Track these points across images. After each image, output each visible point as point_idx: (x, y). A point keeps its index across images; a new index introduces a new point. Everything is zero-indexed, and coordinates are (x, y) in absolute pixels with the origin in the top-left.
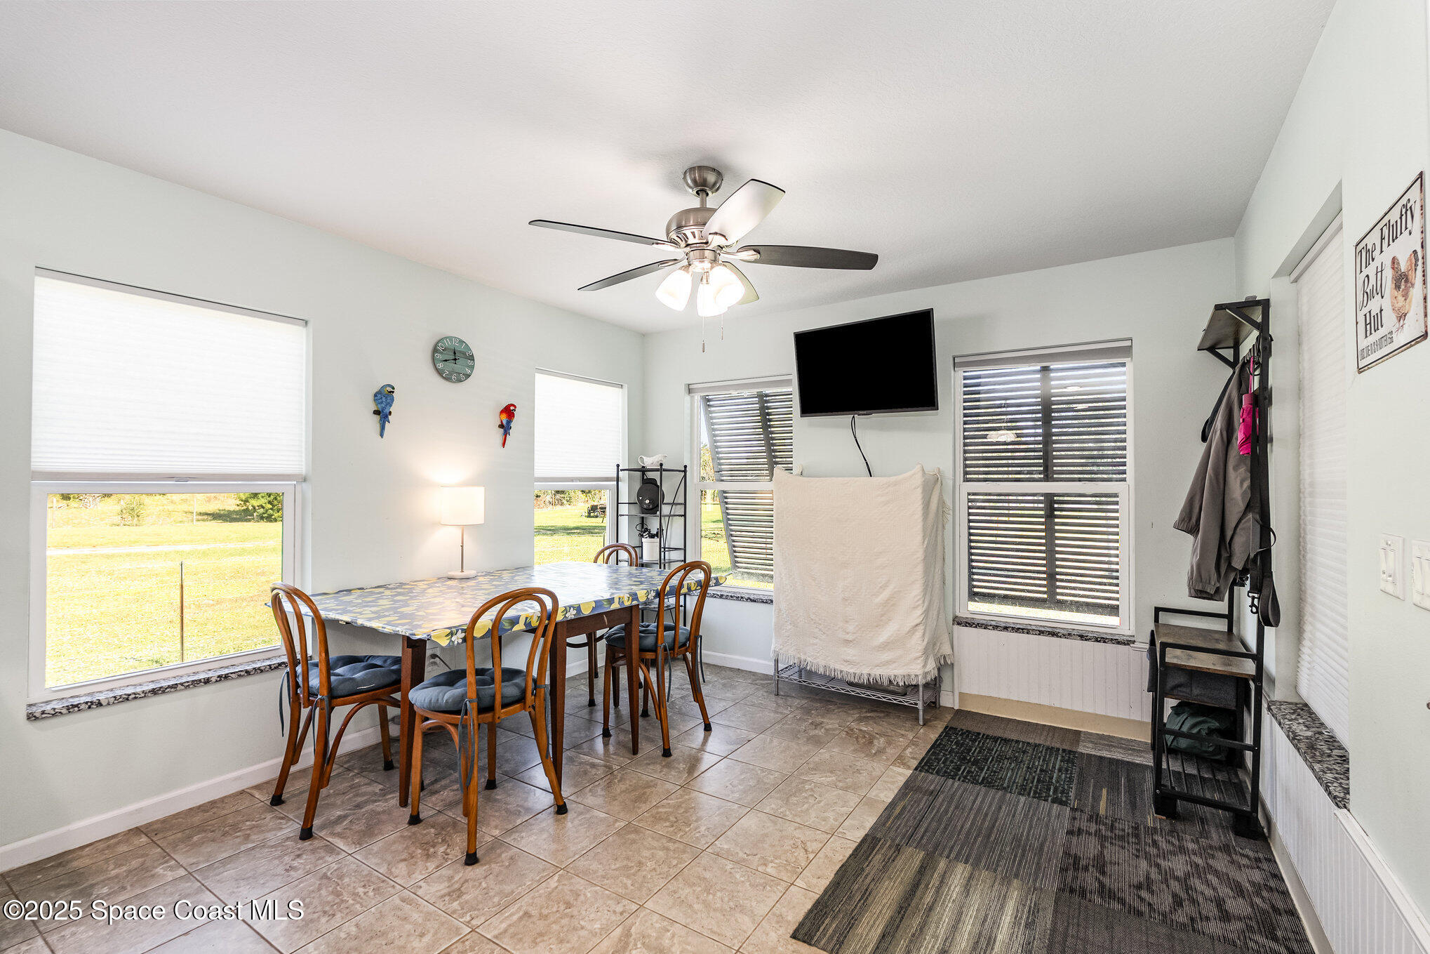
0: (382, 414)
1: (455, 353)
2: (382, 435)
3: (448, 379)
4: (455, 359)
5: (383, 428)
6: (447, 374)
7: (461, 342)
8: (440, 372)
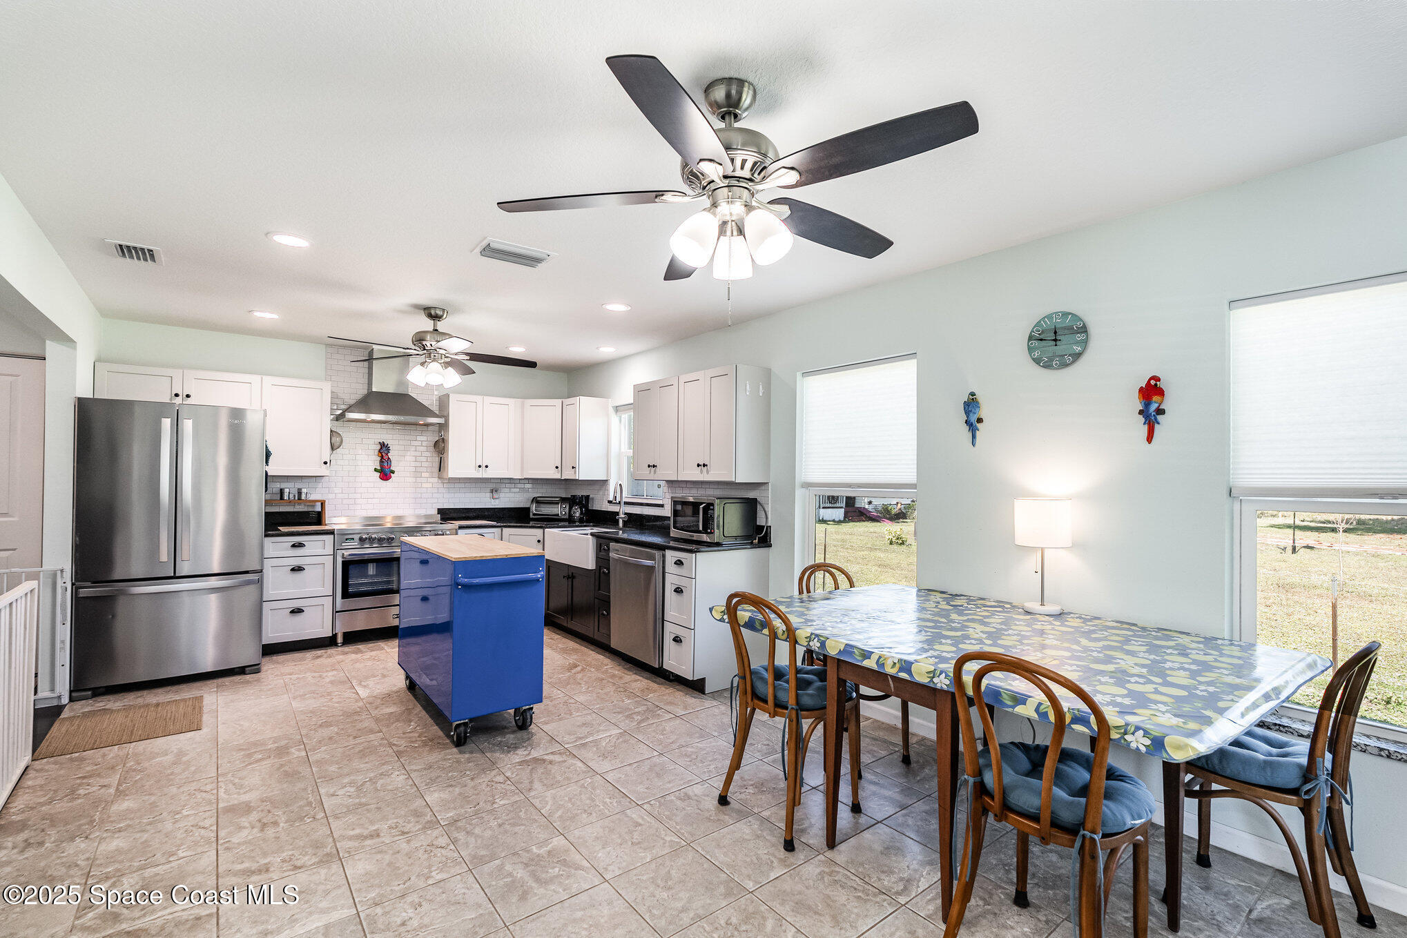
0: (972, 425)
1: (1055, 333)
2: (973, 444)
3: (1048, 366)
4: (1055, 340)
5: (974, 437)
6: (1046, 362)
7: (1065, 314)
8: (1037, 361)
